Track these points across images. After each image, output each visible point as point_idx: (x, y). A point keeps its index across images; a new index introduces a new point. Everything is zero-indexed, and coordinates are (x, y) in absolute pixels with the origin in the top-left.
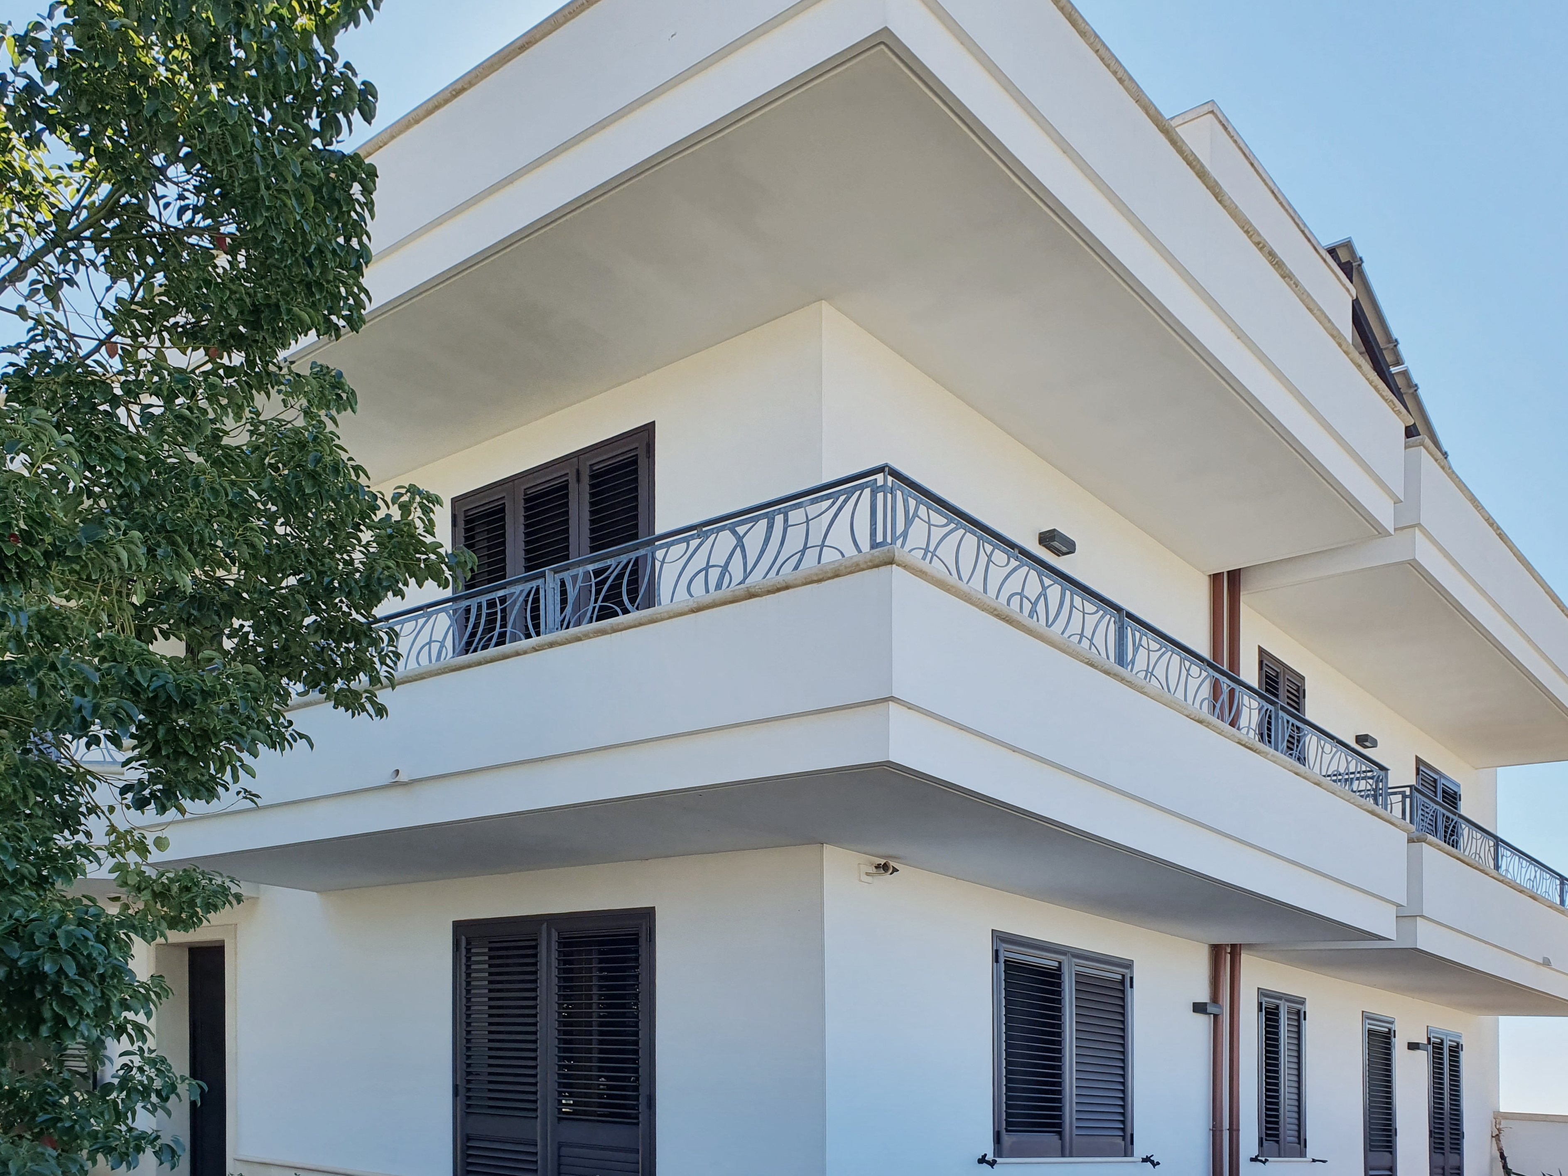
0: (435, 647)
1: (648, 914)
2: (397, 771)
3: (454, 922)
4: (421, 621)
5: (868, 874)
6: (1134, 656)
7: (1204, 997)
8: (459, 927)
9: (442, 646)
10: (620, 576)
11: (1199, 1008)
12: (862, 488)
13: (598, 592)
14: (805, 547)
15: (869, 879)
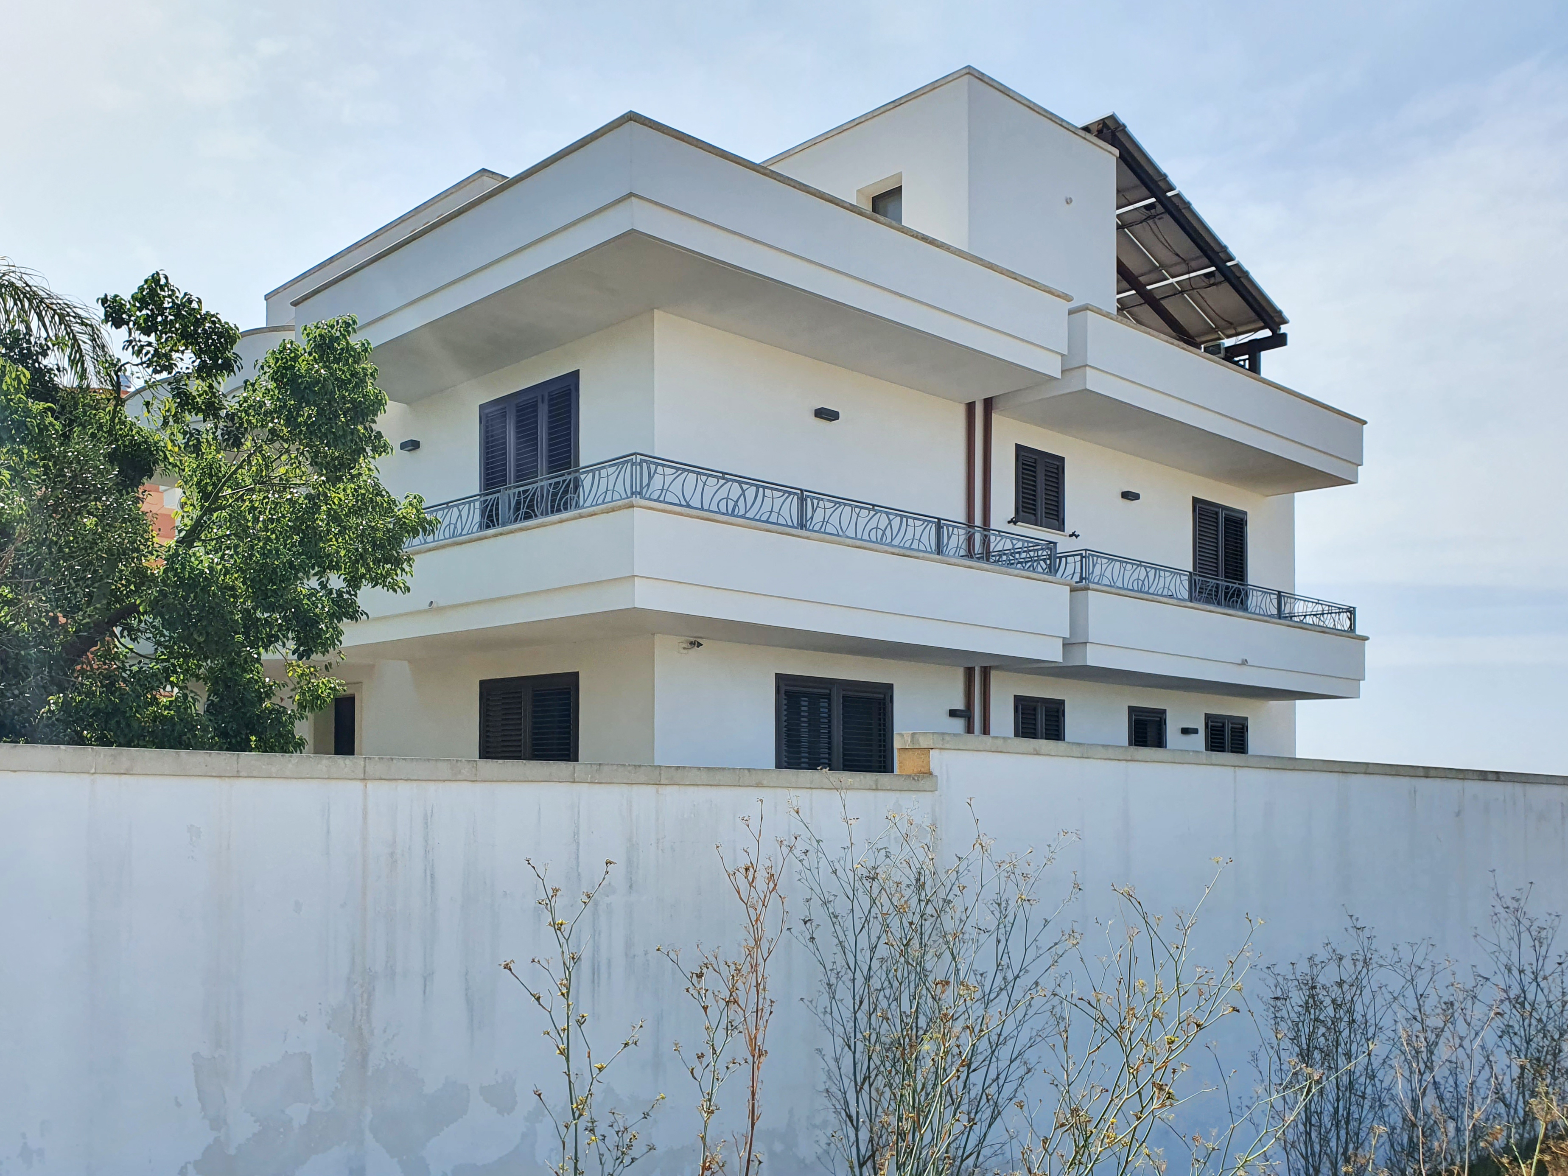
0: (452, 527)
1: (574, 677)
2: (432, 602)
3: (482, 683)
4: (446, 511)
5: (684, 648)
6: (813, 515)
7: (960, 705)
8: (485, 685)
9: (455, 527)
10: (534, 493)
11: (953, 713)
12: (627, 462)
13: (525, 502)
14: (607, 490)
15: (685, 651)
